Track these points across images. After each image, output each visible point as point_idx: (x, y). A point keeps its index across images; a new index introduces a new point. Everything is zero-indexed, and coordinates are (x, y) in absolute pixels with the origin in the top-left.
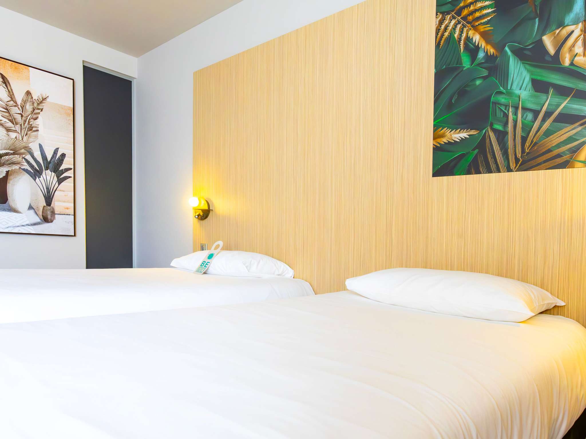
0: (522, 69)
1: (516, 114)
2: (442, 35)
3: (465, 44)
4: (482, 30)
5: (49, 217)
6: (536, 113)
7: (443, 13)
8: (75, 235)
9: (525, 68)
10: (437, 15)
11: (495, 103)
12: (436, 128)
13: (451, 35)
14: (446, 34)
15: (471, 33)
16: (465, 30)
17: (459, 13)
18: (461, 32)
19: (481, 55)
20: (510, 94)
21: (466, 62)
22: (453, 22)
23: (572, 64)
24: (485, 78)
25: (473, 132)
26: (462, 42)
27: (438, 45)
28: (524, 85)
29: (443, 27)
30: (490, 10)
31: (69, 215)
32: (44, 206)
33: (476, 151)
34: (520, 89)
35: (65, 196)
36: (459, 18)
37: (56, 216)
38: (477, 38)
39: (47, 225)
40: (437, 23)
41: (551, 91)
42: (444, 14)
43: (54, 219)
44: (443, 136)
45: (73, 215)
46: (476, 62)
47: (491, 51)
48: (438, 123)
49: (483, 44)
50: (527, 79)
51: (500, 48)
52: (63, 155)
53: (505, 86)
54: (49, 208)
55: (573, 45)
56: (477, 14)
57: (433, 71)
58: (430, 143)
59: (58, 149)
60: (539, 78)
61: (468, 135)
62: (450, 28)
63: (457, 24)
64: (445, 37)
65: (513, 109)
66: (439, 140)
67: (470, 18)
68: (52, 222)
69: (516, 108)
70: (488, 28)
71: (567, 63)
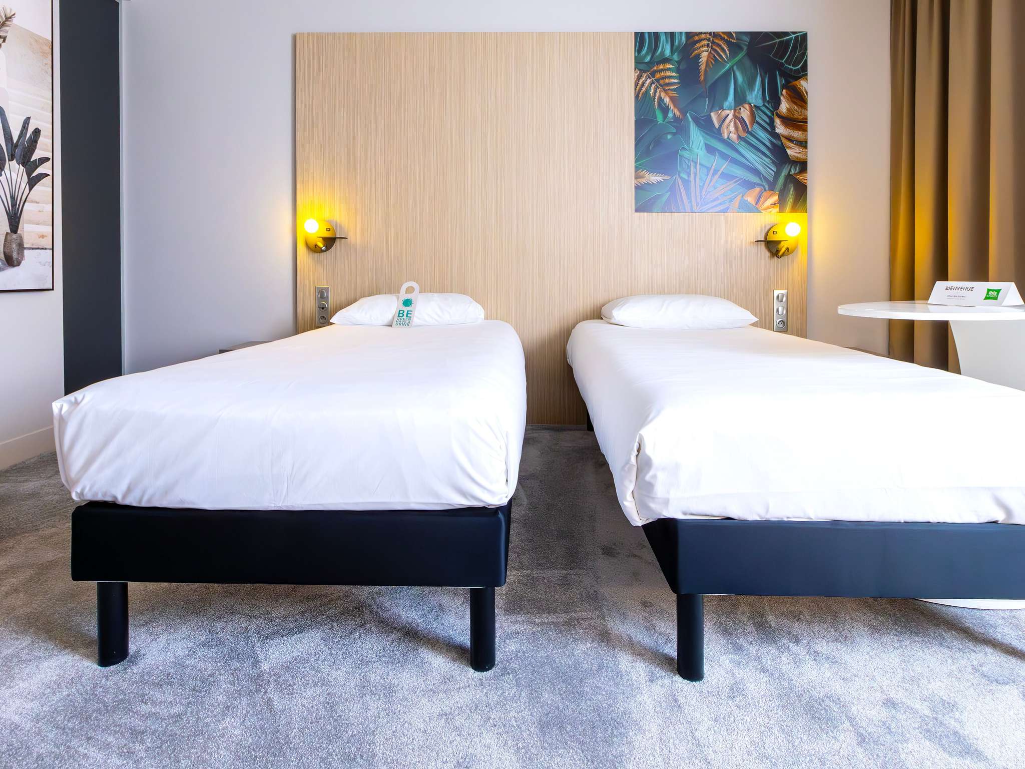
0: (698, 133)
1: (696, 167)
2: (640, 89)
3: (659, 102)
4: (671, 95)
5: (15, 255)
6: (709, 169)
7: (640, 70)
8: (53, 289)
9: (701, 134)
10: (635, 70)
11: (681, 156)
12: (637, 169)
13: (647, 92)
14: (644, 89)
15: (663, 95)
16: (658, 91)
17: (653, 74)
18: (655, 92)
19: (670, 115)
20: (690, 150)
21: (659, 117)
22: (649, 81)
23: (728, 138)
24: (674, 134)
25: (666, 177)
26: (656, 100)
27: (637, 97)
28: (700, 147)
29: (641, 81)
30: (676, 81)
31: (46, 249)
32: (7, 234)
33: (669, 193)
34: (698, 149)
35: (40, 211)
36: (653, 79)
37: (26, 252)
38: (667, 100)
39: (11, 272)
40: (636, 77)
41: (717, 155)
42: (642, 71)
43: (22, 260)
44: (642, 177)
45: (50, 249)
46: (667, 120)
47: (678, 114)
48: (638, 165)
49: (671, 106)
50: (702, 142)
51: (684, 113)
52: (37, 132)
53: (688, 144)
54: (14, 236)
55: (729, 125)
56: (667, 81)
57: (633, 119)
58: (632, 182)
59: (29, 118)
60: (709, 143)
61: (663, 179)
62: (646, 85)
63: (652, 84)
64: (642, 91)
65: (694, 165)
66: (639, 180)
67: (661, 82)
68: (19, 264)
69: (696, 163)
70: (674, 94)
71: (726, 137)
